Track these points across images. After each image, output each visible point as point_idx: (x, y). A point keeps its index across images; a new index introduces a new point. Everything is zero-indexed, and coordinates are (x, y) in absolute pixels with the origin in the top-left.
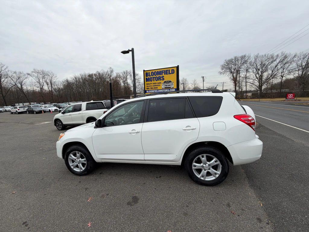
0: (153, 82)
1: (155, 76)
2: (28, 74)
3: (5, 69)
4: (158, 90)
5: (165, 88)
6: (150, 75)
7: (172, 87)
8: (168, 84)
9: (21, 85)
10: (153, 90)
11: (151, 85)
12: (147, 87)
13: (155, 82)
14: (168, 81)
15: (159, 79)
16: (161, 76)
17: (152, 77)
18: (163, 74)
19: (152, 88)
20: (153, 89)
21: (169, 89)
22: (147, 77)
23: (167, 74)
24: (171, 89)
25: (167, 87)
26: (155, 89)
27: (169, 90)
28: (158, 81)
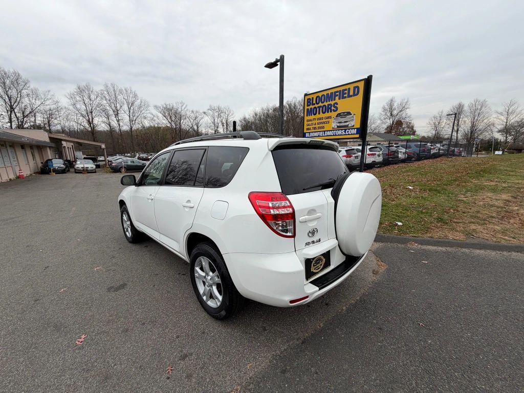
0: (318, 116)
1: (322, 105)
2: (205, 113)
3: (185, 108)
4: (324, 131)
5: (338, 127)
6: (314, 102)
7: (351, 124)
8: (343, 120)
9: (198, 127)
10: (316, 132)
11: (314, 122)
12: (308, 127)
13: (322, 115)
14: (344, 113)
15: (328, 109)
16: (332, 103)
17: (316, 106)
18: (337, 98)
19: (314, 128)
20: (317, 130)
21: (345, 130)
22: (309, 107)
23: (344, 98)
24: (349, 129)
25: (341, 124)
26: (319, 130)
27: (345, 132)
28: (327, 115)
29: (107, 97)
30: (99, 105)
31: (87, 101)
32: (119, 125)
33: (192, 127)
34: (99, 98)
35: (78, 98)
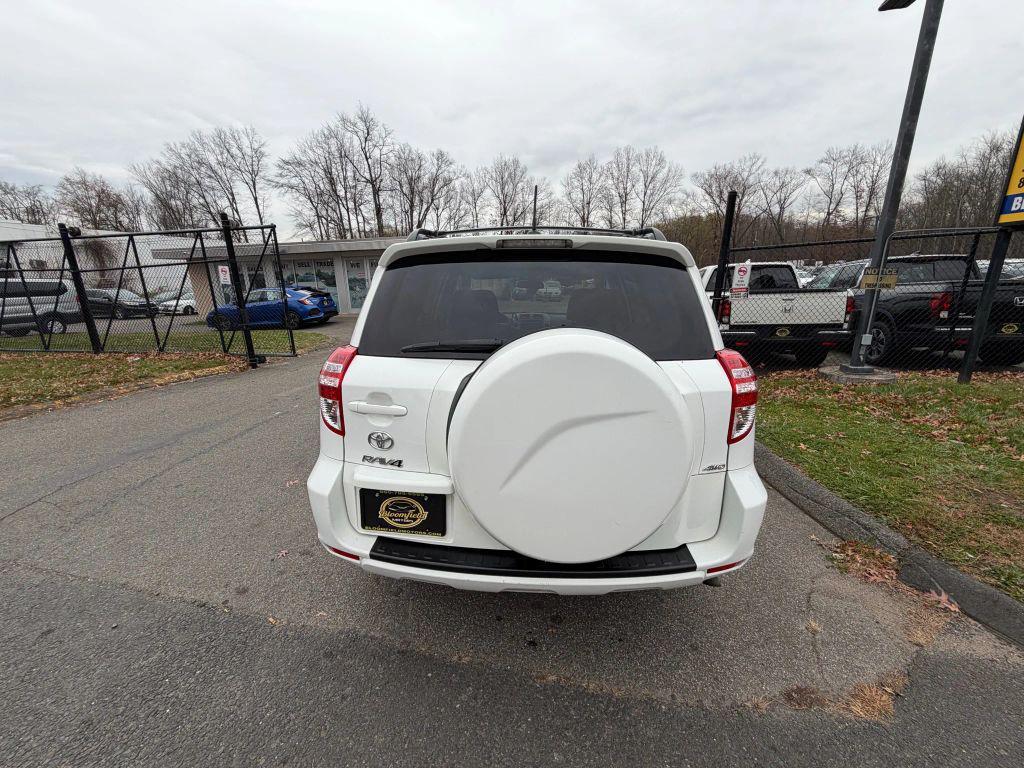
2: (808, 172)
3: (758, 169)
9: (782, 209)
29: (616, 174)
30: (603, 188)
31: (586, 184)
32: (624, 219)
33: (768, 211)
34: (602, 178)
35: (576, 184)
